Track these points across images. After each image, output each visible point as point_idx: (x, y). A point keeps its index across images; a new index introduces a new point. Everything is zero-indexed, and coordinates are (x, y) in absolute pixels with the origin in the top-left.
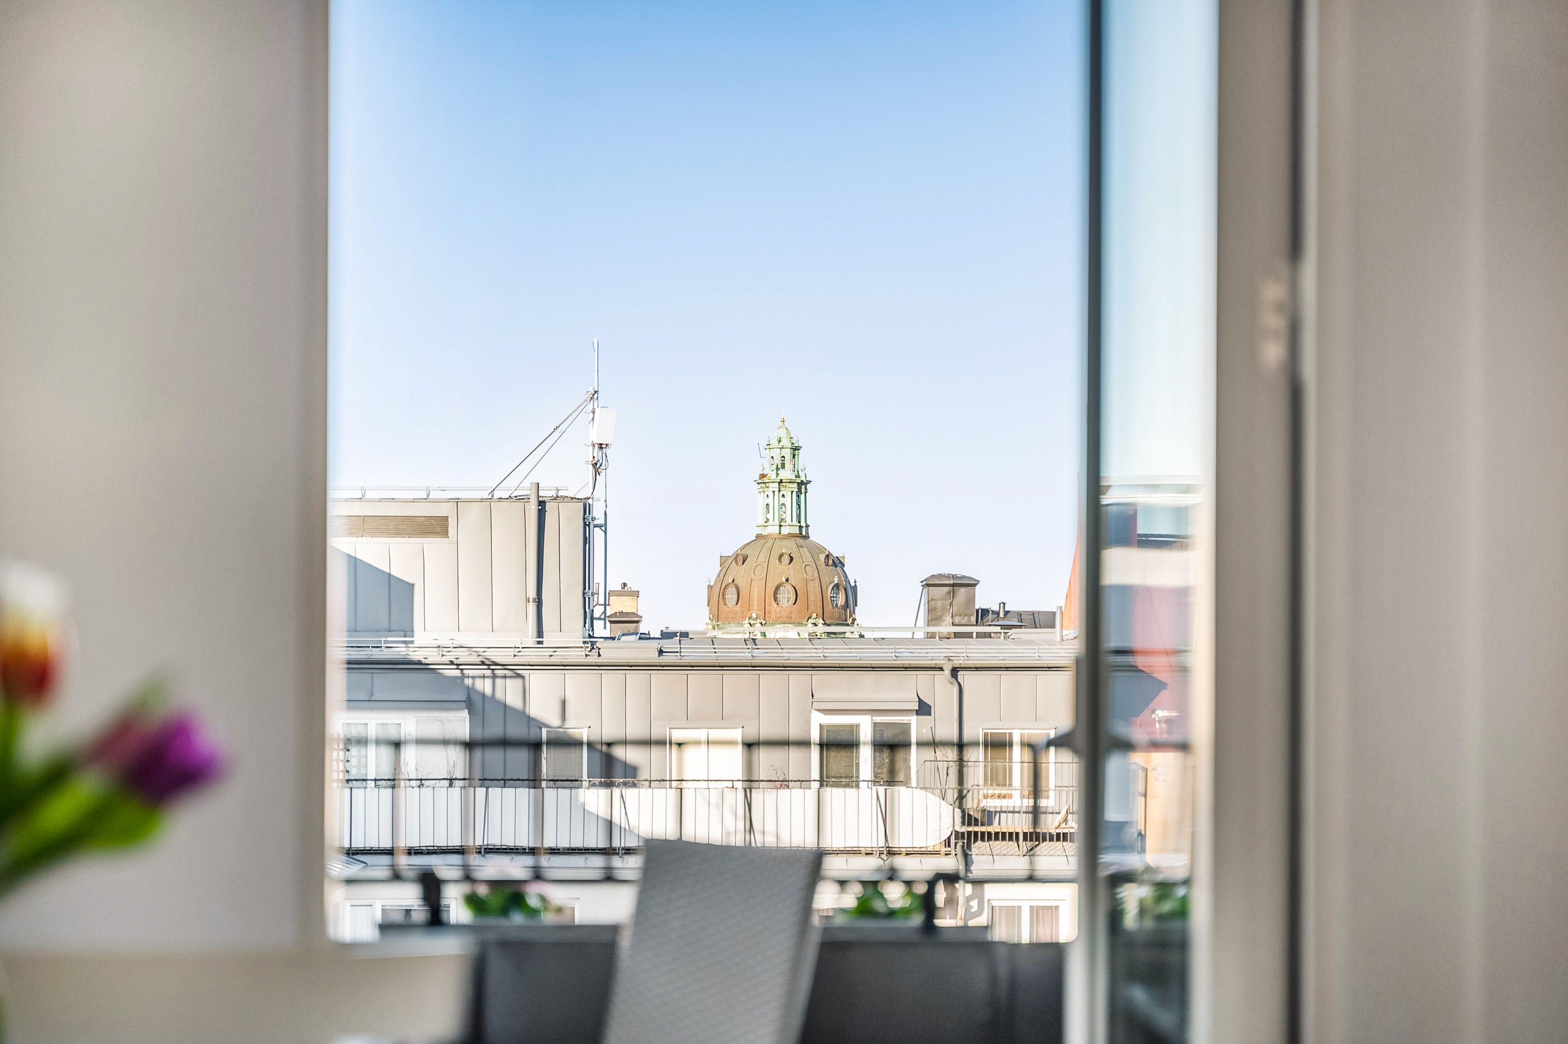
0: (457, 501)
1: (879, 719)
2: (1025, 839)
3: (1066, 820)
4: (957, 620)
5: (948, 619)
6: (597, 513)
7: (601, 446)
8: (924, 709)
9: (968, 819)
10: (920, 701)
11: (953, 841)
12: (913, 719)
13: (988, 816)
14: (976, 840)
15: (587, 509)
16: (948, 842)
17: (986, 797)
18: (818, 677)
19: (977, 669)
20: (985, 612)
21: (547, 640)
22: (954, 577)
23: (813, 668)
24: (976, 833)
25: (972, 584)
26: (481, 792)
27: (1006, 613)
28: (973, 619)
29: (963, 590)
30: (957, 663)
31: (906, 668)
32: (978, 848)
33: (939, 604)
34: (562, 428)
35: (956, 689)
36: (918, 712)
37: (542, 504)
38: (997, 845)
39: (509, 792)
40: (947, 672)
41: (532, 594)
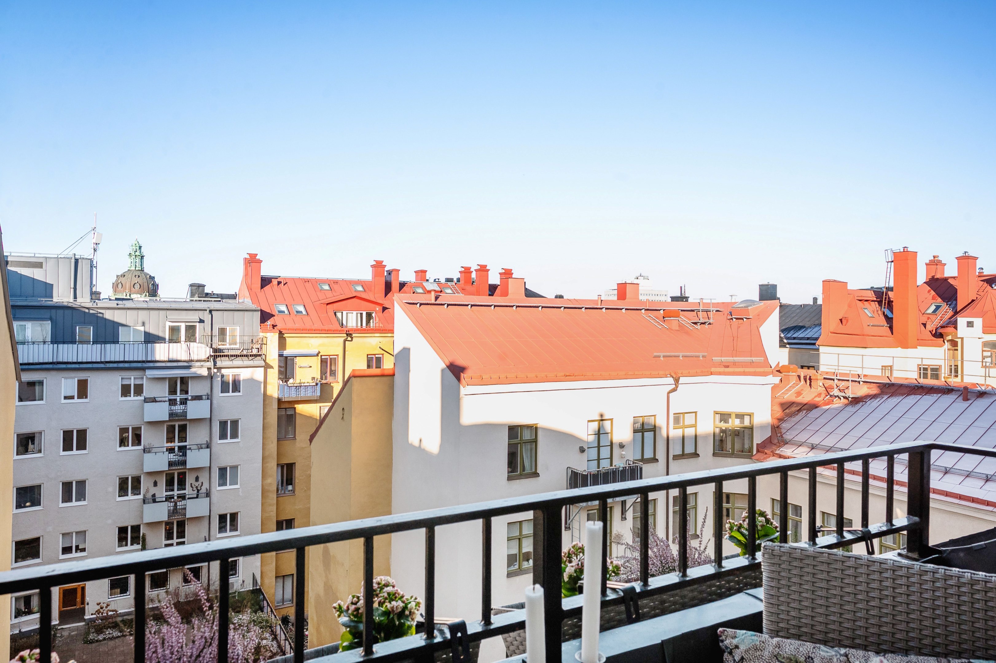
0: (46, 258)
1: (187, 324)
2: (231, 356)
3: (242, 351)
4: (199, 295)
5: (197, 295)
6: (95, 263)
7: (96, 244)
8: (201, 321)
9: (215, 350)
10: (200, 319)
11: (210, 357)
12: (198, 324)
13: (220, 350)
14: (217, 358)
15: (92, 261)
16: (208, 358)
17: (219, 345)
18: (168, 312)
19: (217, 310)
20: (207, 294)
21: (79, 300)
22: (199, 284)
23: (168, 309)
24: (217, 355)
25: (204, 286)
26: (56, 345)
27: (213, 294)
28: (204, 295)
29: (201, 288)
30: (211, 309)
31: (196, 310)
32: (218, 359)
33: (194, 291)
34: (83, 238)
35: (210, 316)
36: (199, 322)
37: (77, 261)
38: (223, 358)
39: (66, 346)
40: (208, 311)
41: (72, 286)
